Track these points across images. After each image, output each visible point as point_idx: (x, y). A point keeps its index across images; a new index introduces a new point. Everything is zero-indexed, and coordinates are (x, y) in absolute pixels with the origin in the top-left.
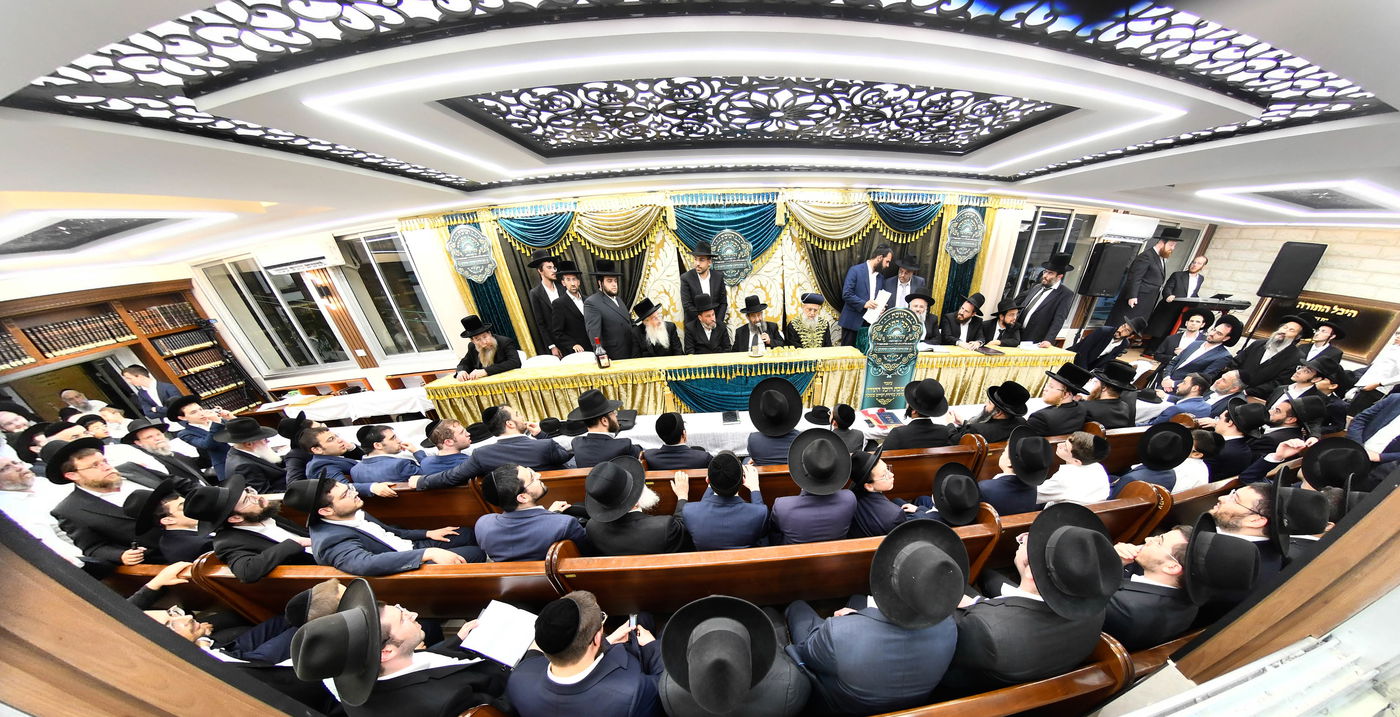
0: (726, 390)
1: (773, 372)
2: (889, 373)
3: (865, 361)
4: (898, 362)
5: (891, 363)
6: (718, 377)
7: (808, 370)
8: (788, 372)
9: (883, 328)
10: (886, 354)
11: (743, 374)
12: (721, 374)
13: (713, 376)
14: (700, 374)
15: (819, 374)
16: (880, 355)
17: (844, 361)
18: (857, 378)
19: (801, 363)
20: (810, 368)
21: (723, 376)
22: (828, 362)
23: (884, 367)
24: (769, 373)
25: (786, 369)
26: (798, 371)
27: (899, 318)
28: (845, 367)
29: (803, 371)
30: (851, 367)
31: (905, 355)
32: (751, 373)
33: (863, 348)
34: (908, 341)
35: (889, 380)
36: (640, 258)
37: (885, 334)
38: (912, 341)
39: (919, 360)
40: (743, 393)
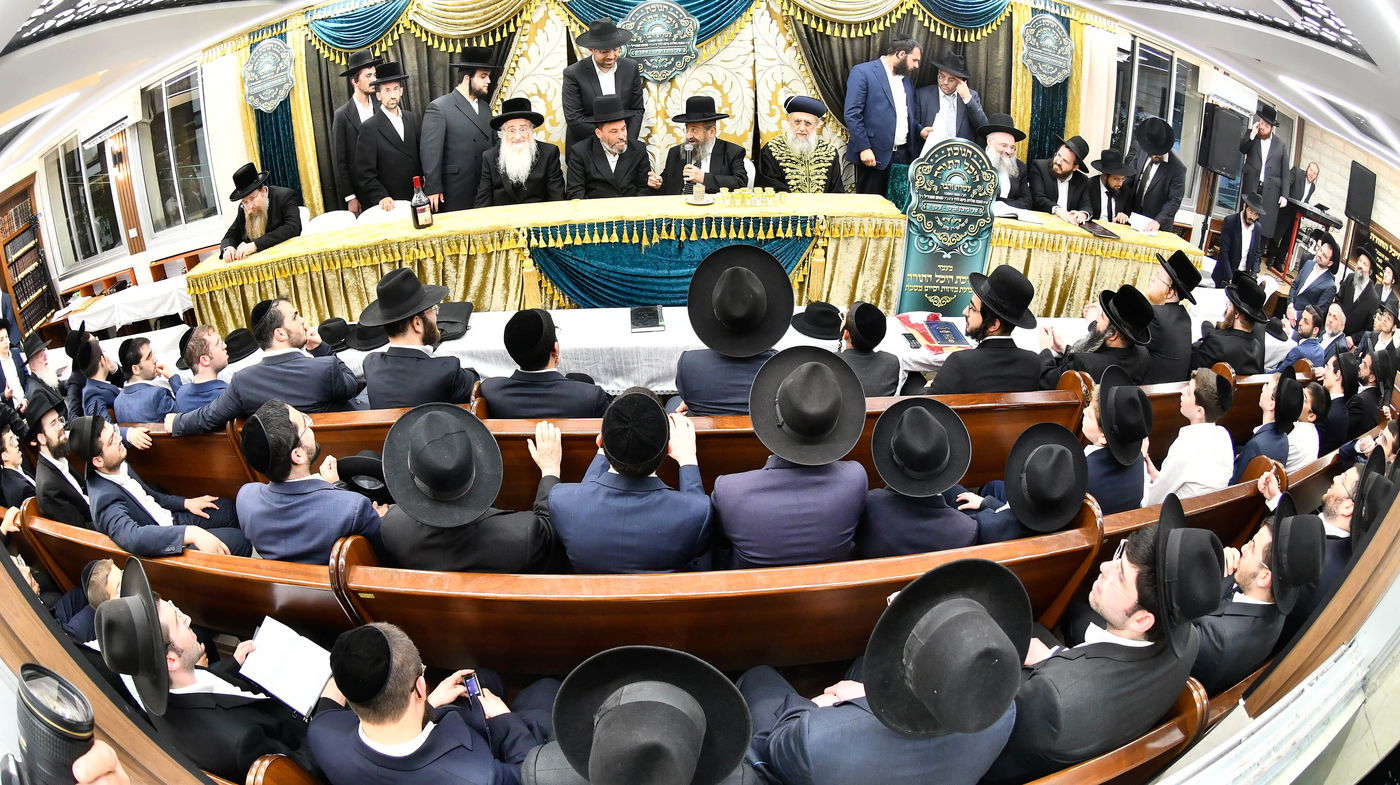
0: (640, 265)
1: (733, 235)
2: (948, 249)
3: (904, 224)
4: (962, 231)
5: (951, 232)
6: (626, 240)
7: (799, 233)
8: (761, 236)
9: (934, 170)
10: (941, 215)
11: (673, 236)
12: (630, 236)
13: (615, 238)
14: (592, 235)
15: (821, 242)
16: (931, 216)
17: (866, 221)
18: (890, 254)
19: (785, 220)
20: (804, 229)
21: (635, 240)
22: (837, 222)
23: (937, 237)
24: (723, 235)
25: (756, 230)
26: (780, 234)
27: (959, 156)
28: (869, 232)
29: (789, 234)
30: (879, 233)
31: (973, 219)
32: (688, 235)
33: (900, 201)
34: (977, 197)
35: (946, 262)
36: (506, 45)
37: (937, 181)
38: (983, 198)
39: (996, 231)
40: (673, 272)
